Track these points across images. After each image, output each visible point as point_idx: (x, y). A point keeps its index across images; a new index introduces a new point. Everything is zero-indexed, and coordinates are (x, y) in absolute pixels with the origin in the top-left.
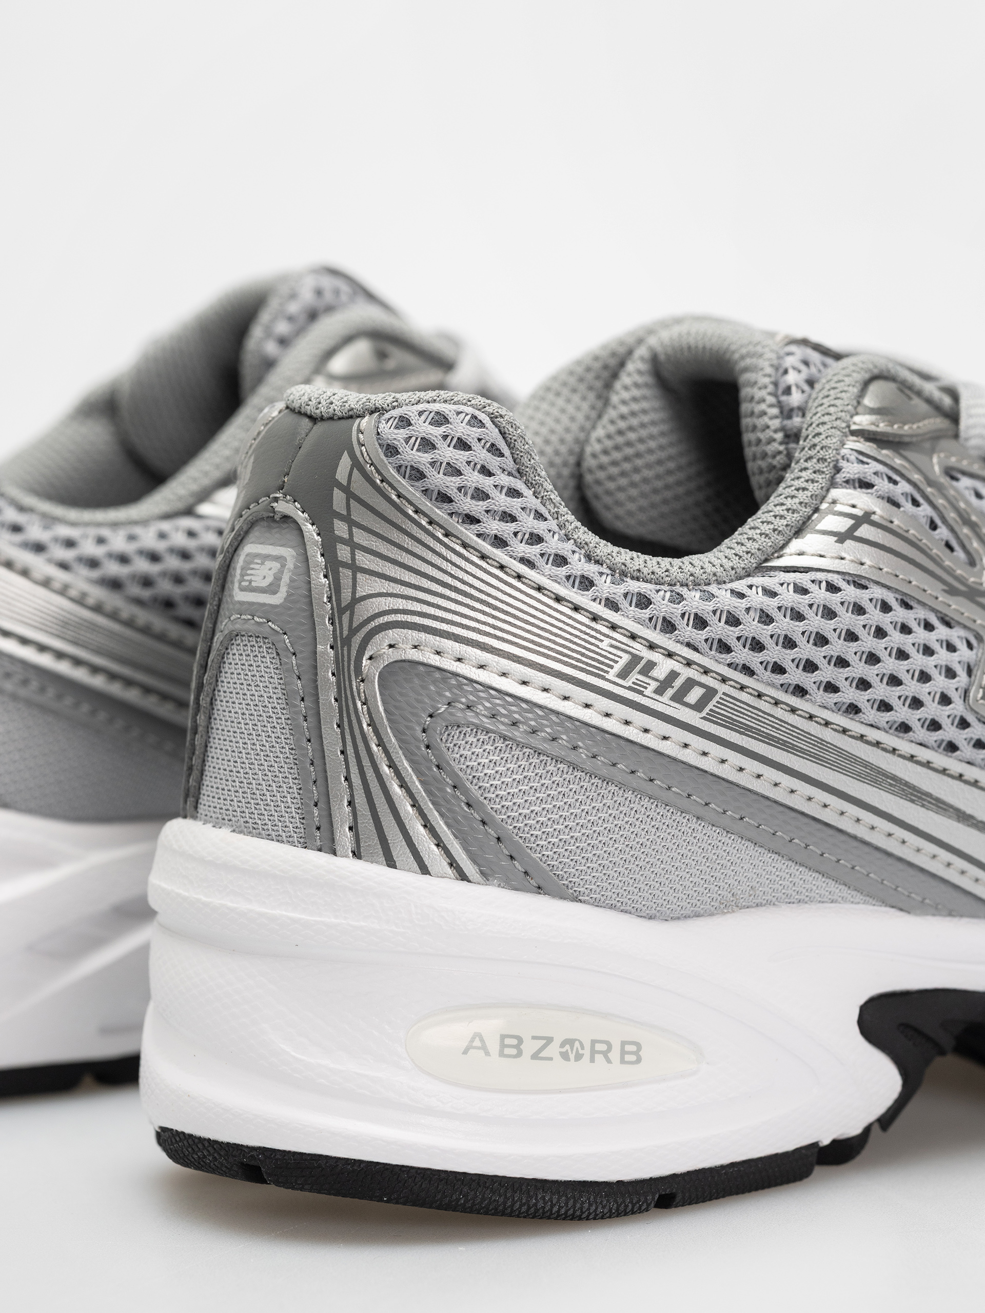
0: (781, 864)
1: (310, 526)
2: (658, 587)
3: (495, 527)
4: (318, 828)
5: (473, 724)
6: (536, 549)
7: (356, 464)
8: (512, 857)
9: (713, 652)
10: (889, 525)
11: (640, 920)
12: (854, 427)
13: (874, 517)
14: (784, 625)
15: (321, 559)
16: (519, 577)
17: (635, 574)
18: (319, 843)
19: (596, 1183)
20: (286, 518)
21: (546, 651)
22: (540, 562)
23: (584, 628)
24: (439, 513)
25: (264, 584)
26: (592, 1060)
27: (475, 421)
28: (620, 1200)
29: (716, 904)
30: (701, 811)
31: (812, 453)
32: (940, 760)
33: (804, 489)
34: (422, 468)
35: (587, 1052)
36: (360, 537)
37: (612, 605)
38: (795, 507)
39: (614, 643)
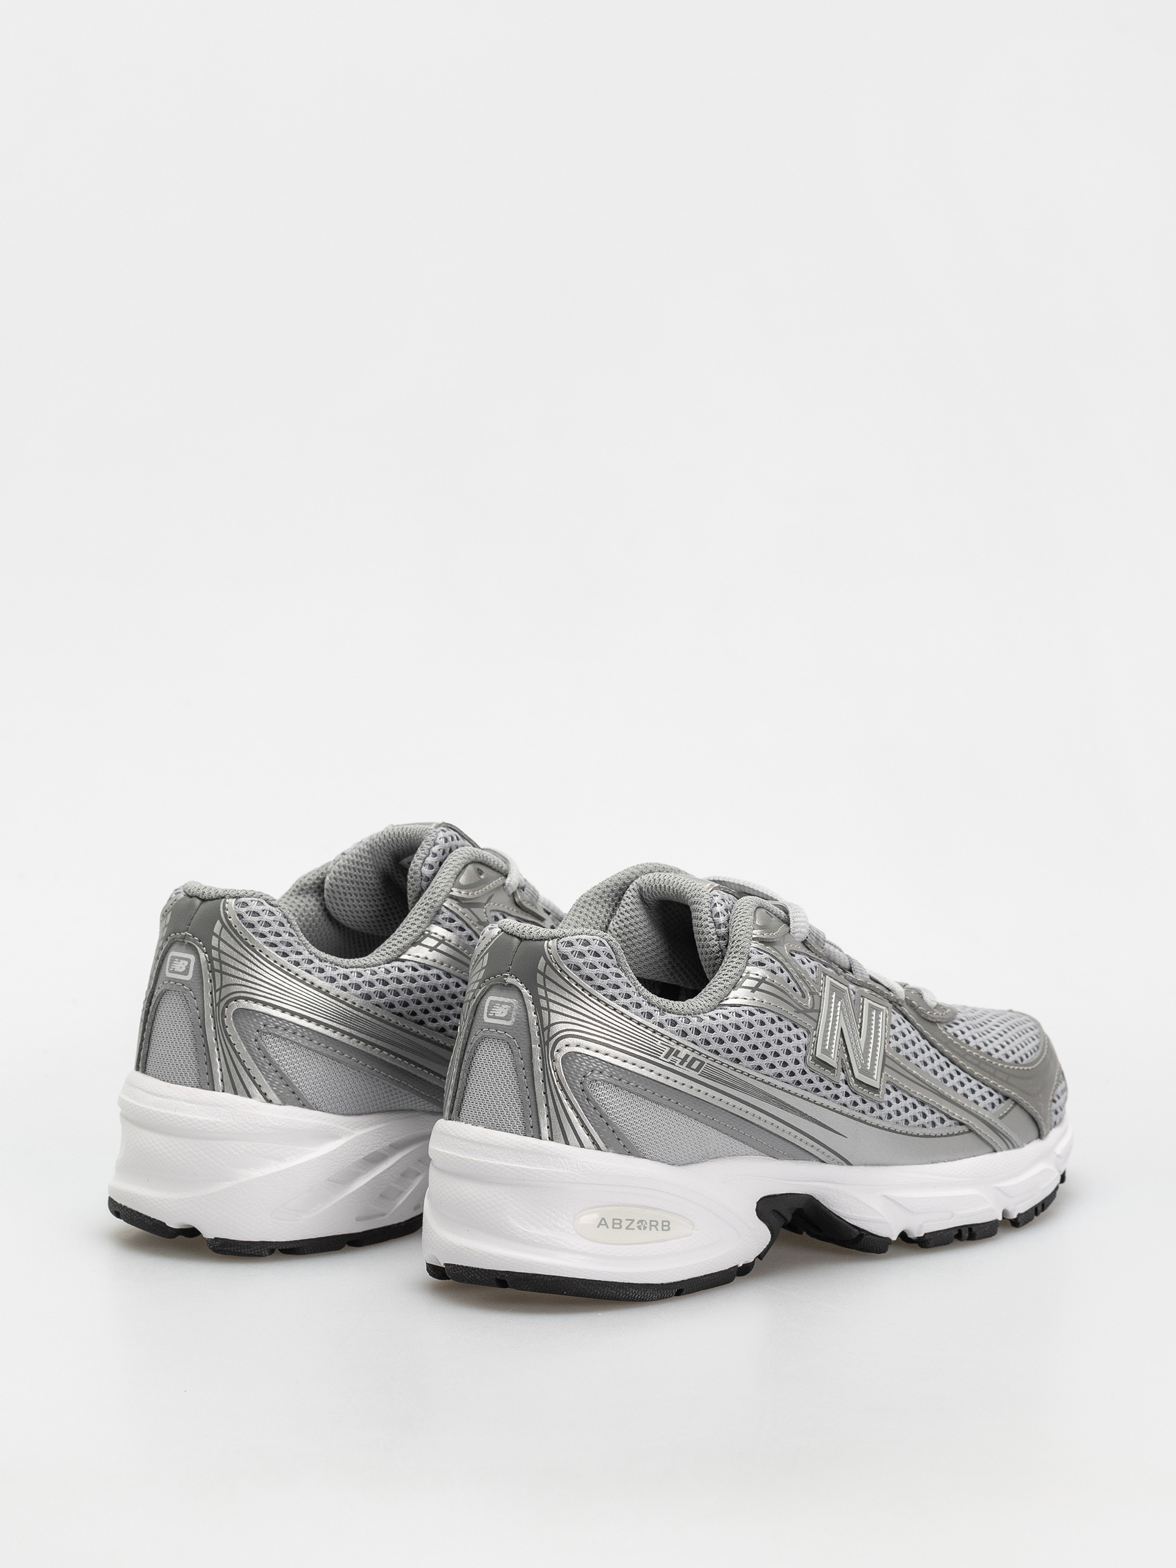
0: (728, 1139)
1: (525, 990)
2: (679, 1016)
3: (611, 991)
4: (532, 1127)
5: (602, 1080)
6: (629, 1001)
7: (548, 963)
8: (618, 1139)
9: (703, 1045)
10: (773, 983)
11: (669, 1166)
12: (754, 936)
13: (766, 980)
14: (732, 1031)
15: (532, 1006)
16: (622, 1014)
17: (670, 1010)
18: (532, 1134)
19: (652, 1284)
20: (510, 985)
21: (634, 1047)
22: (630, 1006)
23: (650, 1036)
24: (587, 986)
25: (503, 1015)
26: (650, 1230)
27: (601, 944)
28: (662, 1292)
29: (700, 1158)
30: (697, 1116)
31: (737, 949)
32: (794, 1089)
33: (736, 967)
34: (579, 965)
35: (648, 1226)
36: (551, 996)
37: (661, 1025)
38: (732, 976)
39: (663, 1042)
